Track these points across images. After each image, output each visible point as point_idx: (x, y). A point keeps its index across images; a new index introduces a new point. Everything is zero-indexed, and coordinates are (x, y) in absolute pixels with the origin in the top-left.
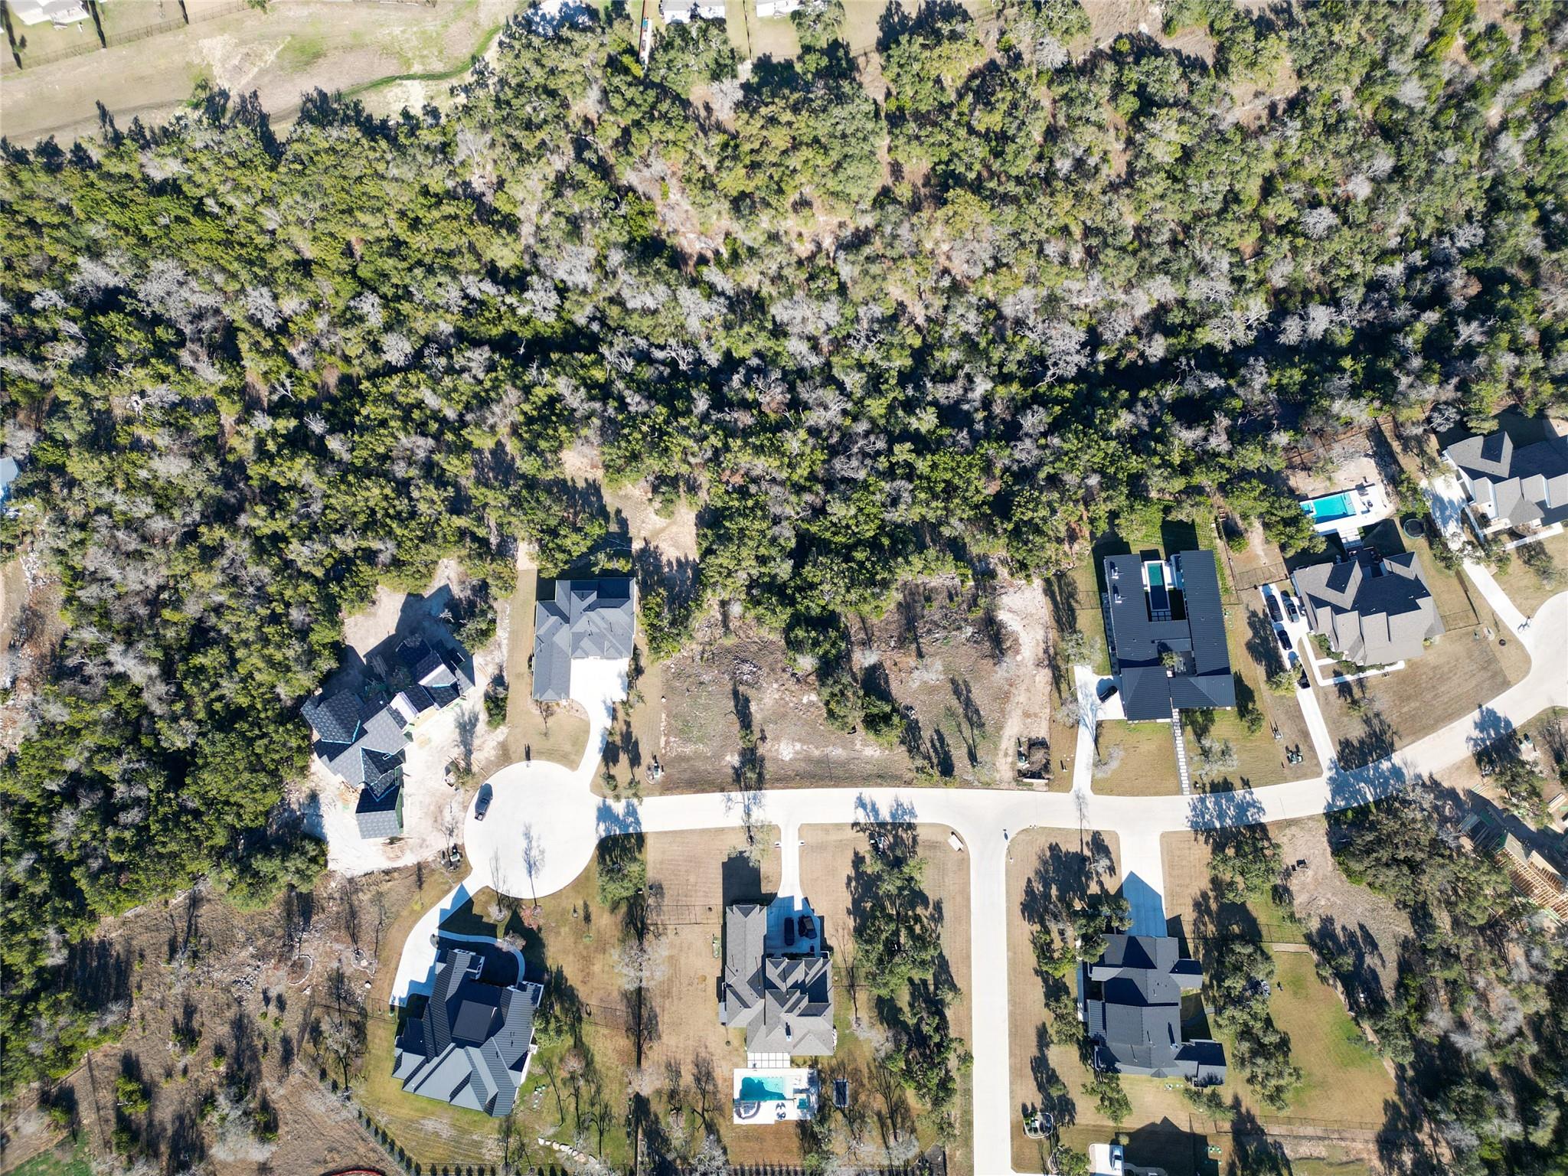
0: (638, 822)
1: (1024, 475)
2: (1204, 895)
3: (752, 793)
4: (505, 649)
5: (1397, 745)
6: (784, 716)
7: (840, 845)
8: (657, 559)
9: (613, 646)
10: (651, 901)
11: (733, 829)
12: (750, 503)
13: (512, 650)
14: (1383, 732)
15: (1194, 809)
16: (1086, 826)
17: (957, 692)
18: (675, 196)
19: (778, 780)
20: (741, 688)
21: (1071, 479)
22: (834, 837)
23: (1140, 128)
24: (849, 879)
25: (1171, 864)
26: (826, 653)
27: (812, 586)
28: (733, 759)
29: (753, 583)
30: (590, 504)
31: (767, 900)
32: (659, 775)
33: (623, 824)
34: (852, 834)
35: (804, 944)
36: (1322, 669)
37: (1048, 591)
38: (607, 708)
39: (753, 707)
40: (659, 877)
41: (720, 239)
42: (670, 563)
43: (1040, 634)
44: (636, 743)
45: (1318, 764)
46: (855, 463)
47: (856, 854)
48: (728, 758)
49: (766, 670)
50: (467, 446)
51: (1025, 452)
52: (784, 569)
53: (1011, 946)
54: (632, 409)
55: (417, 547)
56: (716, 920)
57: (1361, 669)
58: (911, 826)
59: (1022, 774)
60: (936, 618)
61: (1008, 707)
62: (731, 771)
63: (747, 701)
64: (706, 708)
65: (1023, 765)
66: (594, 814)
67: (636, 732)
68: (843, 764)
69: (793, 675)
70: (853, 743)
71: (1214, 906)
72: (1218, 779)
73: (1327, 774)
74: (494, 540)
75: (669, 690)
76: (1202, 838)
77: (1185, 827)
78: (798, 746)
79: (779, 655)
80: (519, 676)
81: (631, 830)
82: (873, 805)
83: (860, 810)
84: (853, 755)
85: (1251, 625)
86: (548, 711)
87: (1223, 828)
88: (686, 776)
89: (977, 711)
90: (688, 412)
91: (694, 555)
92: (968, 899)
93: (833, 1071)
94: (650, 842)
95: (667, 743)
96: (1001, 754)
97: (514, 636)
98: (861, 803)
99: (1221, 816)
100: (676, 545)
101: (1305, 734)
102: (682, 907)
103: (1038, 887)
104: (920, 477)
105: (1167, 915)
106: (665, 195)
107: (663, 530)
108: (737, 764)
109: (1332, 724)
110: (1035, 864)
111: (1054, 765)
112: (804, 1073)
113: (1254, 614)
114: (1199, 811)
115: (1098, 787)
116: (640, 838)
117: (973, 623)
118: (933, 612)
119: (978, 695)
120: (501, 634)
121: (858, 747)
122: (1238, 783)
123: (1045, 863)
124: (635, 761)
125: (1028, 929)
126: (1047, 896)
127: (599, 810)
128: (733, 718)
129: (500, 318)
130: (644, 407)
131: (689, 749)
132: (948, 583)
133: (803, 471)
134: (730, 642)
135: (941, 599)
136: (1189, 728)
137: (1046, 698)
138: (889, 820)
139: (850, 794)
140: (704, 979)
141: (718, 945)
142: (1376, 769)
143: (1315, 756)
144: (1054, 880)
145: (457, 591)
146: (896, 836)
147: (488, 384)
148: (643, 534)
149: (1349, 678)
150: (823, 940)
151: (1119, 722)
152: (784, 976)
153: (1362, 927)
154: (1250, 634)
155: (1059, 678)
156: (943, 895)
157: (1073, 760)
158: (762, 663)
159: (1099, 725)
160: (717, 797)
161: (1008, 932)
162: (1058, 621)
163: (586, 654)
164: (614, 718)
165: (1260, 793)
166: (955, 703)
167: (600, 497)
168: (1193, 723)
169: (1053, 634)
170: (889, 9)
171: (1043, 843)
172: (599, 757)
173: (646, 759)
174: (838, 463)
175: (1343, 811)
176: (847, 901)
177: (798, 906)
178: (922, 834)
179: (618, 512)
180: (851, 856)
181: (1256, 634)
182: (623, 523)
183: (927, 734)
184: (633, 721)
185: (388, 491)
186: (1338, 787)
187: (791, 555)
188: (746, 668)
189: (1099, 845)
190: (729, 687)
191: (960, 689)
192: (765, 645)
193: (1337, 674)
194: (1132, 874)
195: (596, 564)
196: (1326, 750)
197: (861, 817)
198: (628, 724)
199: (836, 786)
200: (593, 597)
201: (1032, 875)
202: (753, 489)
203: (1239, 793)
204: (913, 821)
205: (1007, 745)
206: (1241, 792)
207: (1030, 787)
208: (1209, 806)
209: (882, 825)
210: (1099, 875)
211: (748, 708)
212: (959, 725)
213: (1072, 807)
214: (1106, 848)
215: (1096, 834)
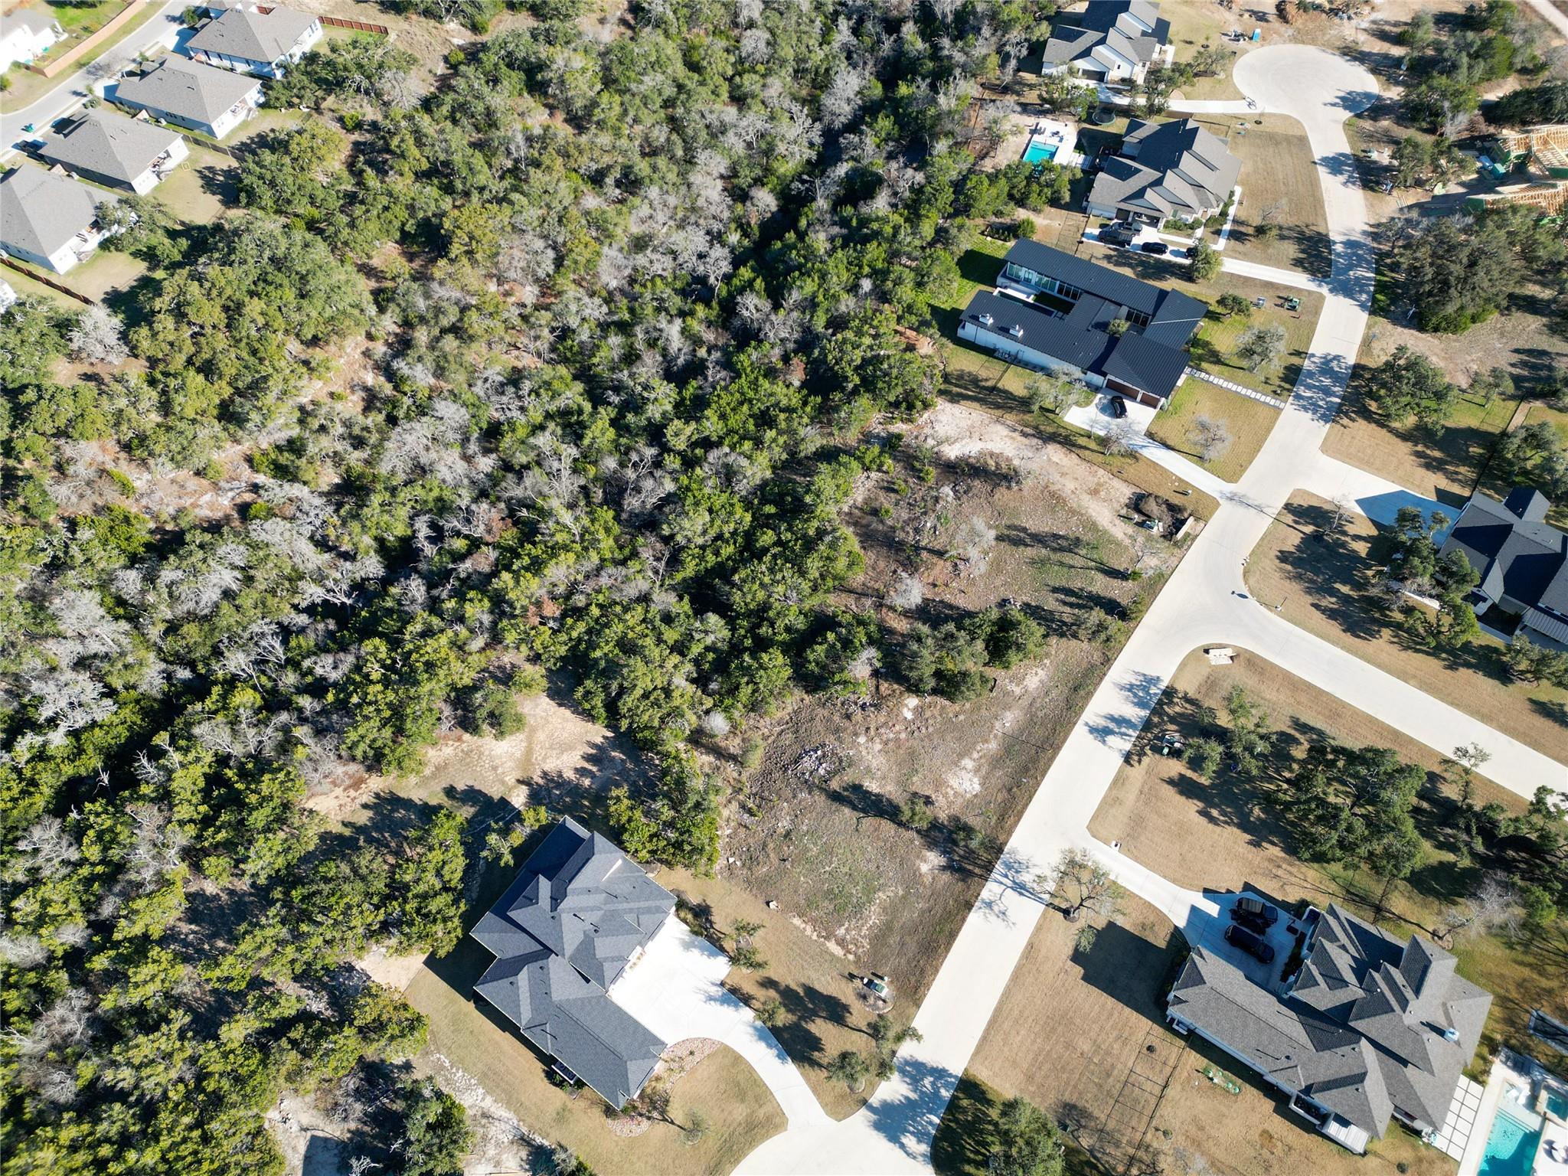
0: (939, 1073)
1: (807, 342)
2: (1418, 454)
3: (999, 867)
4: (500, 1111)
5: (1322, 230)
6: (912, 755)
7: (1147, 795)
8: (560, 782)
9: (640, 912)
10: (1086, 1141)
11: (1039, 929)
12: (595, 611)
13: (510, 1100)
14: (1302, 233)
15: (1306, 409)
16: (1273, 512)
17: (1017, 542)
18: (139, 480)
19: (1002, 818)
20: (835, 785)
21: (847, 304)
22: (1130, 795)
23: (546, 84)
24: (1203, 813)
25: (1365, 462)
26: (868, 635)
27: (765, 607)
28: (930, 862)
29: (701, 681)
30: (405, 824)
31: (1179, 947)
32: (886, 990)
33: (928, 1101)
34: (1137, 772)
35: (1279, 937)
37: (954, 398)
38: (723, 1001)
39: (872, 786)
40: (1052, 1098)
41: (246, 472)
42: (582, 772)
43: (1004, 431)
44: (810, 991)
45: (1310, 292)
46: (648, 484)
47: (1171, 782)
48: (924, 868)
49: (830, 740)
50: (142, 945)
51: (782, 327)
52: (715, 629)
53: (1403, 676)
54: (334, 676)
55: (206, 1139)
56: (1172, 1049)
57: (1224, 214)
58: (1169, 693)
59: (1169, 535)
60: (905, 515)
61: (1072, 504)
62: (946, 877)
63: (857, 788)
64: (828, 851)
65: (1158, 528)
66: (879, 1141)
67: (791, 977)
68: (1031, 721)
69: (863, 707)
70: (1007, 694)
71: (1437, 454)
72: (1281, 372)
73: (1324, 290)
74: (318, 1005)
75: (765, 890)
76: (1346, 421)
77: (1324, 427)
78: (968, 763)
79: (821, 712)
80: (561, 1116)
81: (946, 1094)
82: (1112, 719)
83: (1110, 739)
84: (1025, 702)
85: (1120, 263)
86: (655, 1105)
87: (1343, 398)
88: (912, 947)
89: (1056, 537)
90: (407, 619)
91: (598, 733)
92: (1310, 687)
93: (1510, 1021)
94: (984, 1075)
95: (841, 943)
96: (1128, 543)
97: (492, 1080)
98: (1101, 733)
99: (1327, 392)
100: (565, 748)
101: (1268, 285)
102: (1124, 1095)
103: (1329, 602)
104: (721, 439)
105: (1432, 498)
106: (125, 488)
107: (529, 752)
108: (942, 861)
109: (1267, 261)
110: (1295, 589)
111: (1176, 500)
112: (1500, 1070)
113: (1109, 257)
114: (1311, 406)
115: (1231, 474)
116: (969, 1087)
117: (939, 484)
118: (896, 514)
119: (1036, 524)
120: (471, 1099)
121: (1017, 691)
122: (1295, 360)
123: (1299, 577)
124: (836, 1011)
125: (1383, 643)
126: (1346, 599)
127: (878, 1126)
128: (869, 822)
129: (33, 783)
130: (350, 659)
131: (874, 917)
132: (870, 484)
133: (607, 544)
134: (756, 761)
135: (886, 501)
136: (1204, 365)
137: (1085, 465)
138: (1145, 713)
139: (1078, 739)
140: (1267, 1135)
141: (1218, 1075)
142: (1339, 255)
143: (1299, 291)
144: (1330, 580)
145: (336, 1130)
146: (1173, 720)
147: (94, 853)
148: (511, 780)
149: (1227, 227)
150: (1285, 905)
151: (1158, 417)
152: (1336, 980)
153: (1517, 351)
154: (1128, 270)
155: (1067, 440)
156: (1290, 711)
157: (1180, 480)
158: (816, 740)
159: (1150, 435)
160: (975, 919)
161: (1379, 666)
162: (998, 407)
163: (623, 959)
164: (746, 1000)
165: (1317, 349)
166: (1030, 552)
167: (408, 804)
168: (1201, 358)
169: (1011, 418)
170: (203, 177)
171: (1271, 564)
172: (791, 1068)
173: (845, 992)
174: (632, 503)
175: (1374, 300)
176: (1234, 838)
177: (1212, 909)
178: (1188, 686)
179: (450, 792)
180: (1169, 792)
181: (1131, 266)
182: (471, 795)
183: (1051, 603)
184: (772, 972)
185: (68, 1134)
186: (1346, 289)
187: (699, 611)
188: (808, 763)
189: (1303, 512)
190: (820, 799)
191: (1014, 537)
192: (795, 723)
193: (1218, 233)
194: (1361, 502)
195: (499, 856)
196: (1299, 280)
197: (1121, 744)
198: (768, 983)
199: (1057, 749)
200: (544, 885)
201: (1309, 599)
202: (580, 600)
203: (1307, 364)
204: (1163, 685)
205: (1120, 531)
206: (1307, 363)
207: (1191, 538)
208: (1308, 394)
209: (1147, 725)
210: (1345, 533)
211: (867, 794)
212: (1062, 564)
213: (1241, 510)
214: (1311, 507)
215: (1288, 507)
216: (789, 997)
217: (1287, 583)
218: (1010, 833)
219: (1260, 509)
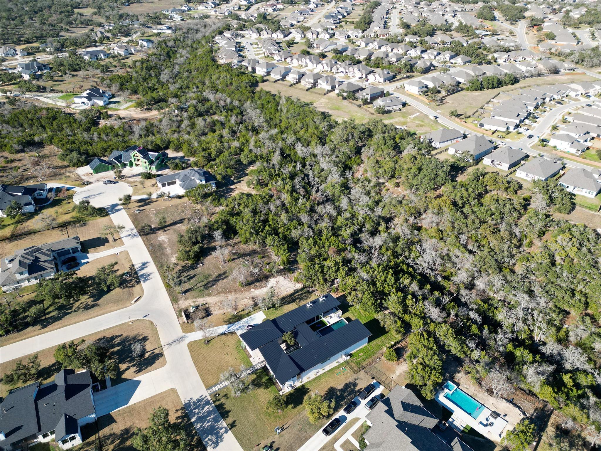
0: (114, 213)
2: (136, 432)
3: (138, 234)
4: (173, 173)
8: (230, 192)
10: (78, 225)
15: (199, 400)
16: (165, 348)
17: (220, 275)
19: (147, 239)
20: (186, 220)
22: (124, 261)
30: (241, 175)
31: (85, 252)
32: (137, 212)
34: (128, 266)
35: (64, 268)
36: (347, 442)
37: (297, 291)
39: (179, 225)
40: (90, 224)
42: (230, 195)
44: (149, 205)
47: (117, 271)
49: (199, 224)
58: (138, 282)
59: (186, 311)
60: (256, 261)
61: (223, 294)
63: (181, 223)
64: (172, 214)
65: (191, 310)
67: (154, 204)
68: (163, 254)
70: (175, 253)
72: (227, 407)
76: (179, 414)
77: (184, 400)
78: (166, 240)
81: (110, 212)
82: (145, 268)
83: (141, 265)
84: (170, 255)
85: (347, 386)
87: (192, 424)
88: (139, 218)
89: (214, 285)
94: (106, 218)
95: (152, 211)
96: (194, 300)
98: (145, 263)
99: (201, 419)
102: (76, 232)
103: (118, 340)
105: (113, 413)
110: (132, 334)
113: (355, 385)
114: (200, 403)
115: (192, 346)
116: (107, 215)
117: (261, 272)
118: (258, 260)
119: (223, 282)
121: (174, 256)
122: (230, 420)
123: (135, 338)
124: (141, 206)
126: (113, 346)
127: (116, 204)
128: (172, 222)
131: (151, 216)
132: (276, 261)
135: (266, 260)
136: (254, 376)
138: (139, 274)
139: (148, 259)
144: (123, 347)
146: (131, 280)
148: (238, 186)
154: (340, 387)
159: (233, 333)
160: (132, 227)
162: (284, 298)
164: (157, 198)
165: (229, 438)
168: (259, 377)
171: (147, 333)
172: (139, 199)
173: (143, 208)
176: (90, 275)
177: (84, 261)
178: (136, 288)
181: (343, 390)
183: (192, 273)
184: (158, 202)
188: (197, 219)
189: (154, 358)
190: (185, 217)
191: (222, 276)
194: (139, 382)
197: (137, 266)
198: (156, 201)
199: (151, 254)
201: (125, 335)
204: (142, 282)
205: (201, 301)
206: (224, 424)
207: (179, 316)
208: (206, 409)
209: (136, 273)
210: (133, 366)
211: (178, 223)
212: (202, 281)
213: (175, 337)
214: (154, 363)
215: (161, 355)
216: (151, 202)
217: (136, 333)
218: (143, 239)
219: (170, 344)
